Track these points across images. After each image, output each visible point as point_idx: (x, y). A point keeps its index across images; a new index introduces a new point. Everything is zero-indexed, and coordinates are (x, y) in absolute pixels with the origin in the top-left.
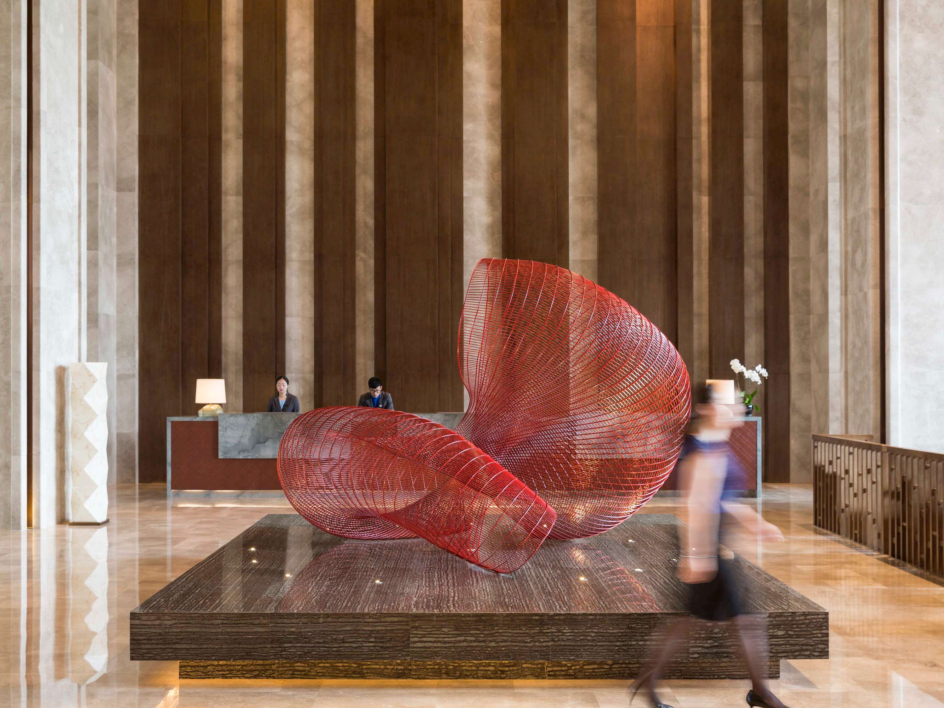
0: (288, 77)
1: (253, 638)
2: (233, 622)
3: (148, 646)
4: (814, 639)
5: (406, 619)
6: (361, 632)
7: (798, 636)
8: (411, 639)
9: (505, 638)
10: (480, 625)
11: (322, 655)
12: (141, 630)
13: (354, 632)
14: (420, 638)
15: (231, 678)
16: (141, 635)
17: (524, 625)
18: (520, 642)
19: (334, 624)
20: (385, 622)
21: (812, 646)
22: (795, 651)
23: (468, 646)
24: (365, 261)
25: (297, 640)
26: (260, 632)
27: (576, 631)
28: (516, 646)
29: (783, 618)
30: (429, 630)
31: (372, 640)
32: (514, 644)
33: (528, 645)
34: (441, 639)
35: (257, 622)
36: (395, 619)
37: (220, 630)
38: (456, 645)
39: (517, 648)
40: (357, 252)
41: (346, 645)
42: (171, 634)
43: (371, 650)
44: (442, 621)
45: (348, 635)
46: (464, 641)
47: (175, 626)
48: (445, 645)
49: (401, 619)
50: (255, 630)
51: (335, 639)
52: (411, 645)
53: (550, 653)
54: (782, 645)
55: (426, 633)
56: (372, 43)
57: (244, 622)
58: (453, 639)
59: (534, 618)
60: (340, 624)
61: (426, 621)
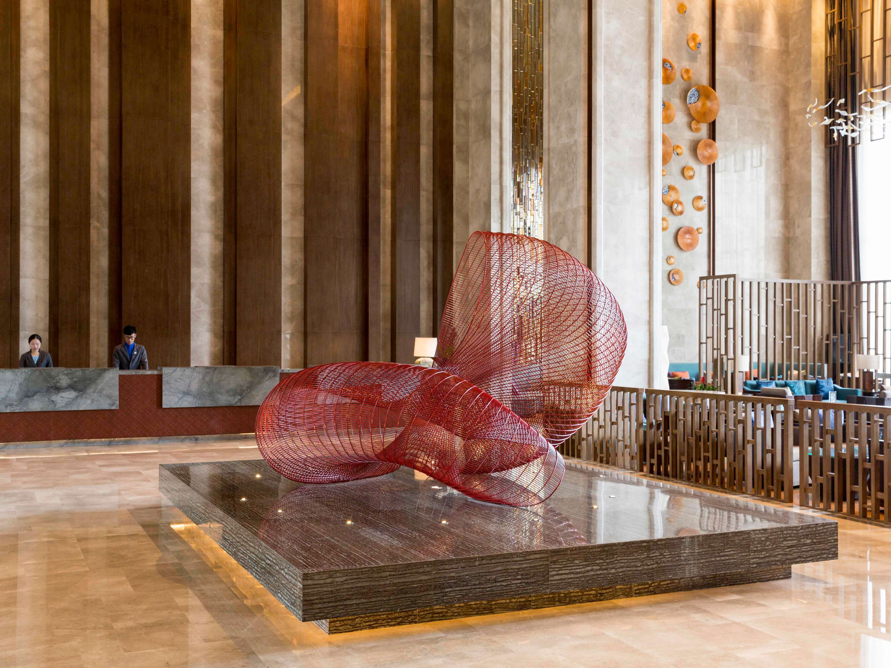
0: (22, 53)
1: (418, 586)
2: (400, 573)
3: (320, 606)
4: (829, 544)
5: (546, 555)
6: (510, 571)
7: (820, 543)
8: (550, 573)
9: (622, 565)
10: (603, 555)
11: (477, 596)
12: (313, 590)
13: (504, 571)
14: (557, 571)
15: (376, 627)
16: (313, 595)
17: (635, 552)
18: (633, 566)
19: (488, 565)
20: (529, 560)
21: (828, 549)
22: (818, 555)
23: (593, 575)
24: (98, 229)
25: (457, 584)
26: (424, 580)
27: (673, 553)
28: (630, 571)
29: (810, 530)
30: (564, 563)
31: (519, 577)
32: (628, 569)
33: (639, 569)
34: (573, 571)
35: (421, 570)
36: (538, 556)
37: (388, 582)
38: (586, 574)
39: (630, 573)
40: (91, 221)
41: (498, 584)
42: (342, 591)
43: (519, 587)
44: (575, 554)
45: (500, 575)
46: (592, 570)
47: (346, 582)
48: (576, 576)
49: (543, 555)
50: (419, 579)
51: (489, 580)
52: (551, 578)
53: (655, 574)
54: (810, 551)
55: (562, 566)
56: (106, 32)
57: (410, 571)
58: (583, 570)
59: (643, 544)
60: (492, 565)
61: (562, 556)
